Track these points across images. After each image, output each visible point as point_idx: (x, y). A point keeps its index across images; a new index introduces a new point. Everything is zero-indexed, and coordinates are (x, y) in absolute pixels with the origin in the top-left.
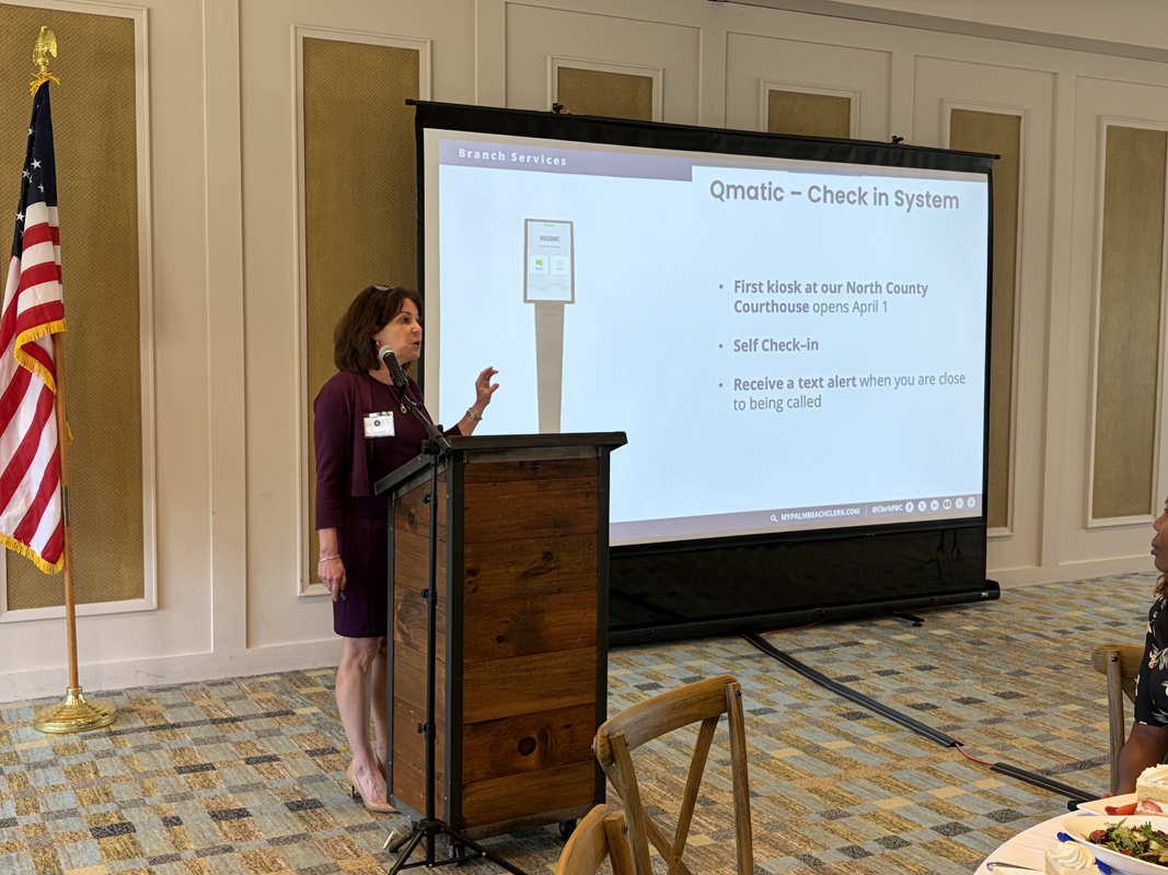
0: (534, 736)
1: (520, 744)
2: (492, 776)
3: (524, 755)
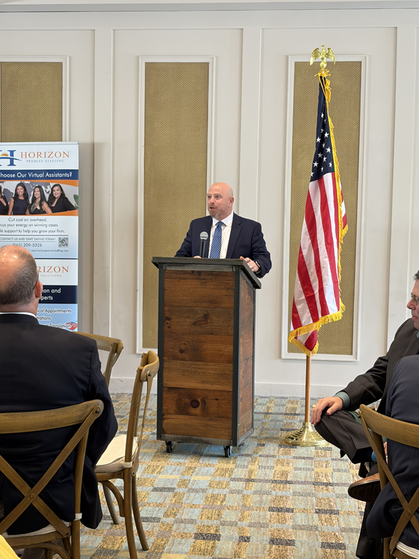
0: (199, 400)
1: (191, 402)
2: (177, 413)
3: (193, 407)
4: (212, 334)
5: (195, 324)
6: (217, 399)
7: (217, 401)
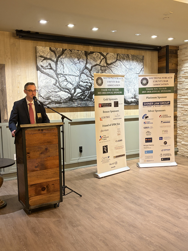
0: (45, 187)
1: (42, 189)
2: (35, 196)
3: (43, 191)
4: (49, 157)
5: (41, 153)
6: (53, 184)
7: (53, 185)
